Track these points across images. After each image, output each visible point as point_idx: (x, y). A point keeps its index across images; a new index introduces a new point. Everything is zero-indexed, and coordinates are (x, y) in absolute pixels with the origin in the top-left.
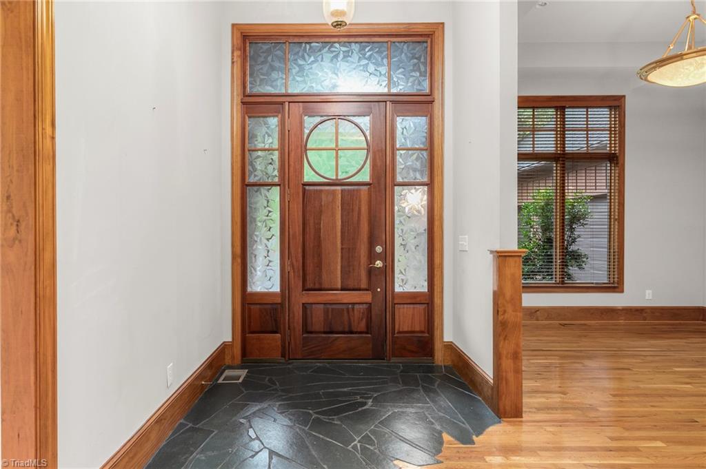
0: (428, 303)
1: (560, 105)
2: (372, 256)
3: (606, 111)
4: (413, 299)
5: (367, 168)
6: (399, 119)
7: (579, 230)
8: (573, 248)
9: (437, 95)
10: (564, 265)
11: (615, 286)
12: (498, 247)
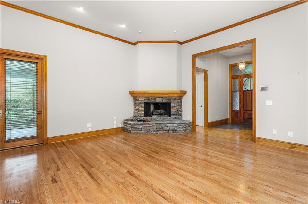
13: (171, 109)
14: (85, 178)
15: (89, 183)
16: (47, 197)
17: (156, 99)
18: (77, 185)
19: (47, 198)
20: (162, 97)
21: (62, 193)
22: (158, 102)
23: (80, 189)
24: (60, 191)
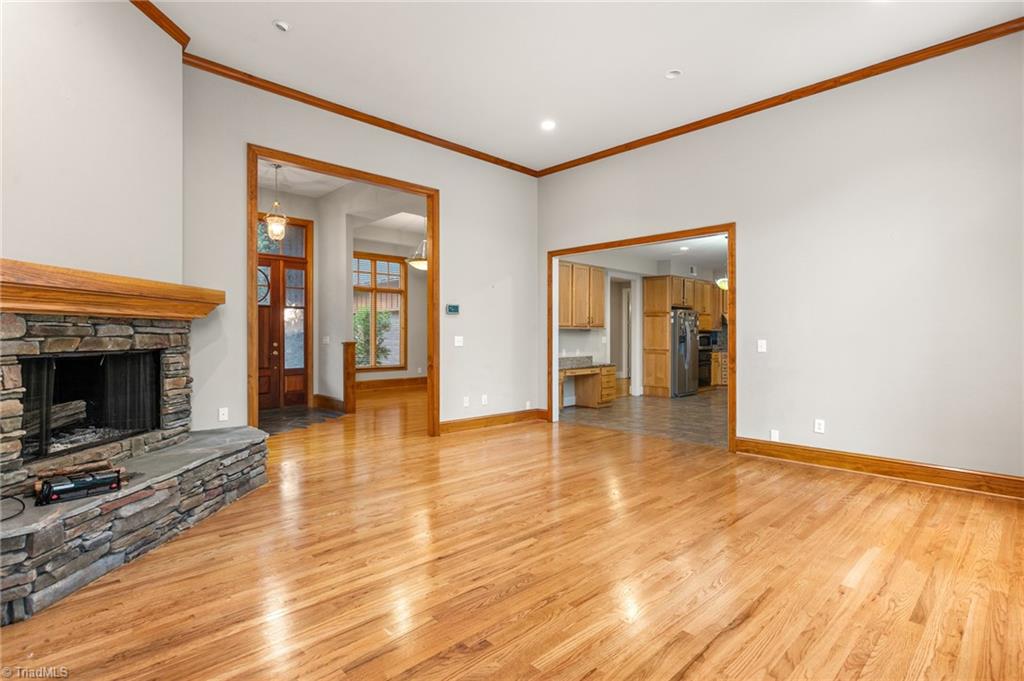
0: (304, 374)
1: (374, 258)
2: (272, 348)
3: (398, 265)
4: (294, 372)
5: (268, 297)
6: (287, 270)
7: (385, 334)
8: (382, 346)
9: (309, 259)
10: (377, 356)
11: (403, 368)
12: (344, 341)
13: (167, 387)
14: (763, 627)
15: (783, 611)
16: (924, 669)
17: (103, 330)
18: (814, 629)
19: (926, 666)
20: (131, 322)
21: (875, 645)
22: (110, 348)
23: (824, 616)
24: (873, 654)
